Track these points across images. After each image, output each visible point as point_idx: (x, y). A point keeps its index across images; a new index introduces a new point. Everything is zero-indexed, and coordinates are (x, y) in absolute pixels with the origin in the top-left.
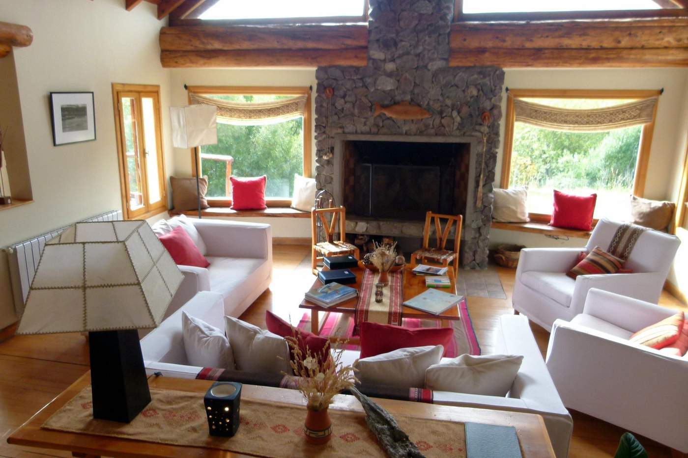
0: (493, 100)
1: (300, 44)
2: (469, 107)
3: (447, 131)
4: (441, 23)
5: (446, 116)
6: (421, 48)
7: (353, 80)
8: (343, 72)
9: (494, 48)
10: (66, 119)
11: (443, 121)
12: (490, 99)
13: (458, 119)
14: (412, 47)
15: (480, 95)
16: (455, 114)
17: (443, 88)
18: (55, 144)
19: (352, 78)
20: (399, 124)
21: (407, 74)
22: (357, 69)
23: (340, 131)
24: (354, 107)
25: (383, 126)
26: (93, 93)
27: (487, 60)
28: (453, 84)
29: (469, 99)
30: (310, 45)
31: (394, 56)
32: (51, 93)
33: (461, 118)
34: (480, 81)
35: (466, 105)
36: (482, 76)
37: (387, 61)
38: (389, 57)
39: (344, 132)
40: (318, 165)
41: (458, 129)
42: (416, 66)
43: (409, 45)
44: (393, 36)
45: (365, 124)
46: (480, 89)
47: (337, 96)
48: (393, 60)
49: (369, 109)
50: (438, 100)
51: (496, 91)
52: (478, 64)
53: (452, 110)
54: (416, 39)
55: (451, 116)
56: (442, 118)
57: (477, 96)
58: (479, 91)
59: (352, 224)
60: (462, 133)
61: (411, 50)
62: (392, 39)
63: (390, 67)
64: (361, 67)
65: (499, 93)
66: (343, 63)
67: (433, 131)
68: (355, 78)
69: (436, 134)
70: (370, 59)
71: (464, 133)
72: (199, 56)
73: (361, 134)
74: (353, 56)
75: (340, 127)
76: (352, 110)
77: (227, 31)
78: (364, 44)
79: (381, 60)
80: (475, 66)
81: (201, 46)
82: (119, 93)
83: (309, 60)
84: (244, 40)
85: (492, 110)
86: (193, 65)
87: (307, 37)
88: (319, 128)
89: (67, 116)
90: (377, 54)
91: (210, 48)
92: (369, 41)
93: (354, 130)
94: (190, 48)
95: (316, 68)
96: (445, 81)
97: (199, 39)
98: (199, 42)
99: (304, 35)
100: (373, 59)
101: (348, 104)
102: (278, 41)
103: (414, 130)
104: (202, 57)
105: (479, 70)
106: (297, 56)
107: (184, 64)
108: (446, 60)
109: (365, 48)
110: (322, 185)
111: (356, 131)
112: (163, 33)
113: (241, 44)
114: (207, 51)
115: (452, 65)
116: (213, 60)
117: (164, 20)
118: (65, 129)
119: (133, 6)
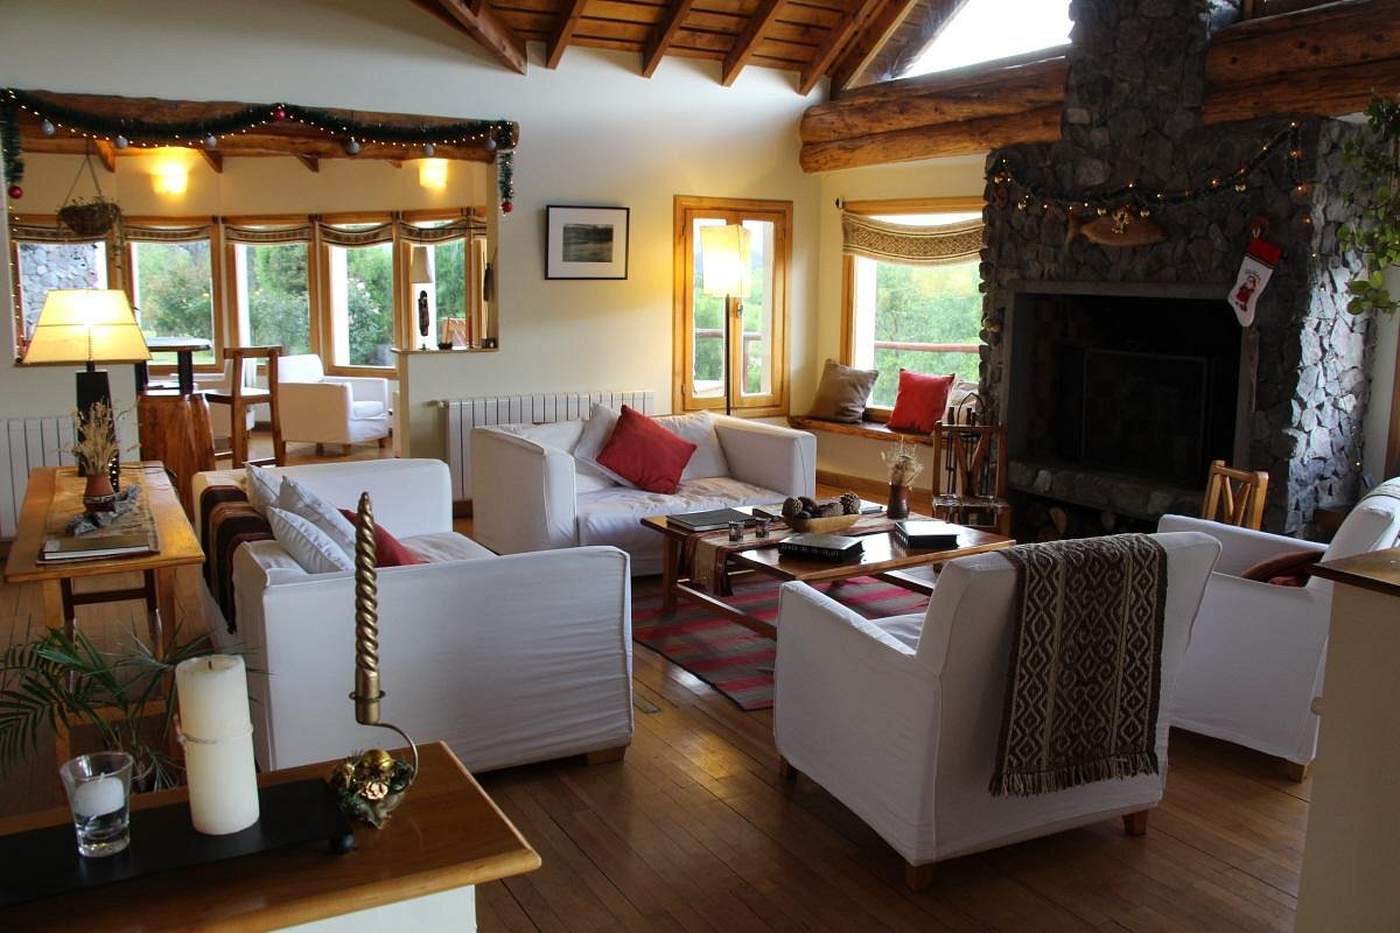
1: (964, 111)
2: (1244, 214)
3: (1198, 272)
4: (1191, 30)
5: (1196, 237)
6: (1151, 90)
8: (1025, 155)
9: (1299, 70)
10: (569, 244)
11: (1191, 248)
13: (1221, 243)
14: (1135, 93)
15: (1267, 184)
16: (1214, 231)
18: (546, 277)
20: (1111, 258)
21: (1128, 150)
22: (1044, 147)
23: (1016, 274)
24: (1039, 224)
25: (1085, 264)
26: (627, 209)
27: (1282, 99)
28: (1210, 162)
30: (981, 109)
31: (1106, 112)
32: (548, 207)
33: (1228, 239)
35: (1238, 208)
37: (1094, 125)
38: (1097, 117)
39: (1023, 277)
40: (982, 342)
41: (1222, 266)
42: (1144, 131)
43: (1129, 89)
44: (1107, 73)
45: (1056, 258)
46: (1266, 169)
48: (1104, 123)
49: (1063, 227)
52: (1261, 114)
53: (1210, 223)
54: (1142, 73)
55: (1206, 237)
56: (1190, 241)
57: (1261, 188)
59: (1027, 472)
61: (1134, 98)
62: (1105, 79)
63: (1099, 137)
64: (1052, 143)
66: (1023, 137)
67: (1170, 272)
69: (1178, 279)
70: (1065, 124)
72: (841, 148)
73: (1050, 278)
74: (1040, 122)
75: (1018, 267)
76: (1037, 232)
77: (877, 101)
78: (1060, 96)
79: (1083, 126)
80: (1257, 118)
81: (845, 131)
82: (688, 211)
83: (977, 138)
84: (895, 113)
85: (1290, 218)
86: (836, 164)
87: (975, 95)
88: (985, 269)
89: (572, 241)
90: (1078, 115)
91: (856, 132)
92: (1067, 89)
93: (1040, 273)
94: (833, 136)
95: (988, 152)
96: (1195, 157)
97: (843, 120)
98: (842, 125)
99: (972, 92)
100: (1073, 124)
101: (1030, 219)
102: (936, 110)
103: (1139, 269)
104: (845, 149)
105: (1263, 126)
106: (961, 133)
107: (825, 164)
108: (1196, 110)
109: (1060, 103)
110: (988, 385)
111: (1042, 275)
112: (807, 115)
113: (891, 121)
114: (854, 138)
115: (1209, 119)
116: (857, 153)
117: (814, 95)
118: (566, 258)
119: (730, 77)
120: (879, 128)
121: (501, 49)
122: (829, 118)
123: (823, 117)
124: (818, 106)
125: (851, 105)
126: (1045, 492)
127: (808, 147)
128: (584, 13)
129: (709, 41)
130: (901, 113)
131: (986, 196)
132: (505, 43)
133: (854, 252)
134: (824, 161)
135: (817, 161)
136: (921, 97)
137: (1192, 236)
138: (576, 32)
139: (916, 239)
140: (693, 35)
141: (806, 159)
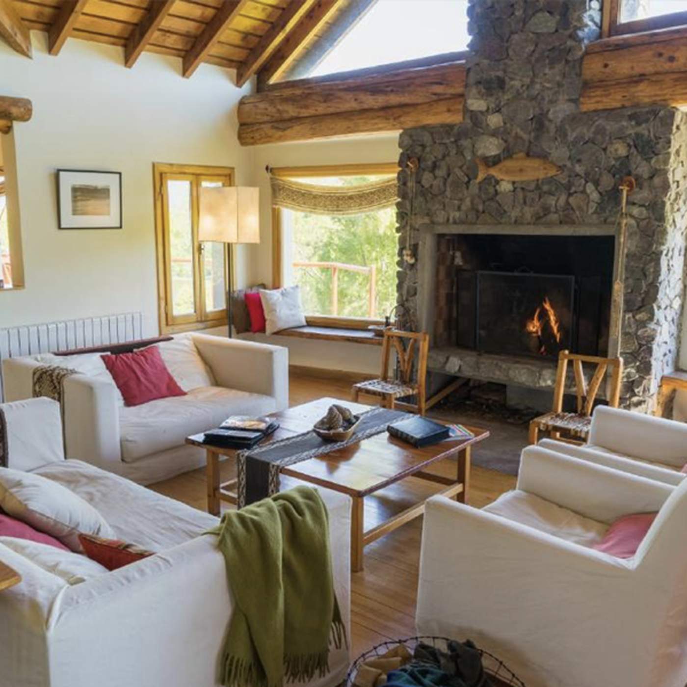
0: (653, 161)
1: (380, 100)
2: (614, 176)
3: (577, 217)
4: (570, 43)
5: (576, 192)
6: (538, 86)
7: (445, 144)
8: (432, 134)
9: (657, 73)
10: (76, 201)
11: (571, 200)
12: (648, 160)
13: (595, 196)
14: (524, 88)
15: (632, 153)
16: (590, 188)
17: (571, 147)
18: (60, 227)
19: (444, 141)
20: (506, 208)
21: (519, 130)
22: (448, 128)
23: (426, 220)
24: (445, 184)
25: (483, 212)
26: (120, 174)
27: (644, 93)
28: (587, 139)
29: (613, 162)
31: (500, 102)
32: (59, 170)
33: (601, 194)
34: (631, 131)
35: (609, 171)
36: (633, 123)
37: (490, 110)
38: (492, 106)
39: (433, 222)
40: (399, 269)
41: (595, 212)
42: (532, 116)
43: (520, 85)
44: (500, 74)
45: (459, 209)
46: (632, 143)
47: (424, 170)
48: (498, 110)
49: (465, 186)
50: (565, 166)
51: (659, 146)
52: (627, 104)
53: (587, 182)
54: (531, 73)
55: (584, 192)
56: (570, 195)
57: (627, 157)
58: (629, 146)
59: (442, 359)
60: (602, 219)
61: (524, 92)
62: (498, 78)
63: (494, 120)
64: (455, 125)
65: (664, 148)
66: (431, 120)
67: (554, 217)
68: (448, 141)
69: (561, 222)
70: (466, 110)
71: (605, 221)
72: (273, 127)
73: (455, 222)
74: (445, 109)
75: (428, 215)
76: (443, 189)
77: (303, 93)
78: (460, 90)
79: (481, 112)
80: (623, 107)
81: (278, 115)
82: (164, 175)
83: (391, 121)
84: (319, 101)
85: (651, 178)
86: (268, 139)
87: (389, 89)
88: (401, 216)
89: (79, 198)
90: (477, 104)
91: (286, 116)
92: (466, 86)
93: (446, 218)
94: (266, 118)
95: (401, 131)
96: (574, 135)
97: (275, 107)
98: (274, 110)
99: (387, 87)
100: (472, 111)
101: (438, 180)
102: (356, 100)
103: (528, 216)
104: (277, 128)
105: (629, 113)
106: (379, 117)
107: (260, 139)
108: (575, 101)
109: (462, 95)
110: (404, 298)
111: (448, 220)
112: (242, 103)
113: (317, 108)
114: (282, 121)
115: (584, 108)
116: (288, 132)
117: (247, 88)
118: (75, 212)
119: (190, 70)
120: (305, 113)
121: (13, 35)
122: (262, 105)
123: (257, 104)
124: (251, 96)
125: (281, 96)
126: (456, 373)
127: (244, 127)
128: (85, 10)
129: (175, 40)
130: (325, 101)
131: (401, 163)
132: (16, 30)
133: (281, 205)
134: (259, 137)
135: (253, 138)
136: (340, 90)
137: (572, 191)
138: (77, 26)
139: (330, 196)
140: (165, 35)
141: (243, 136)
